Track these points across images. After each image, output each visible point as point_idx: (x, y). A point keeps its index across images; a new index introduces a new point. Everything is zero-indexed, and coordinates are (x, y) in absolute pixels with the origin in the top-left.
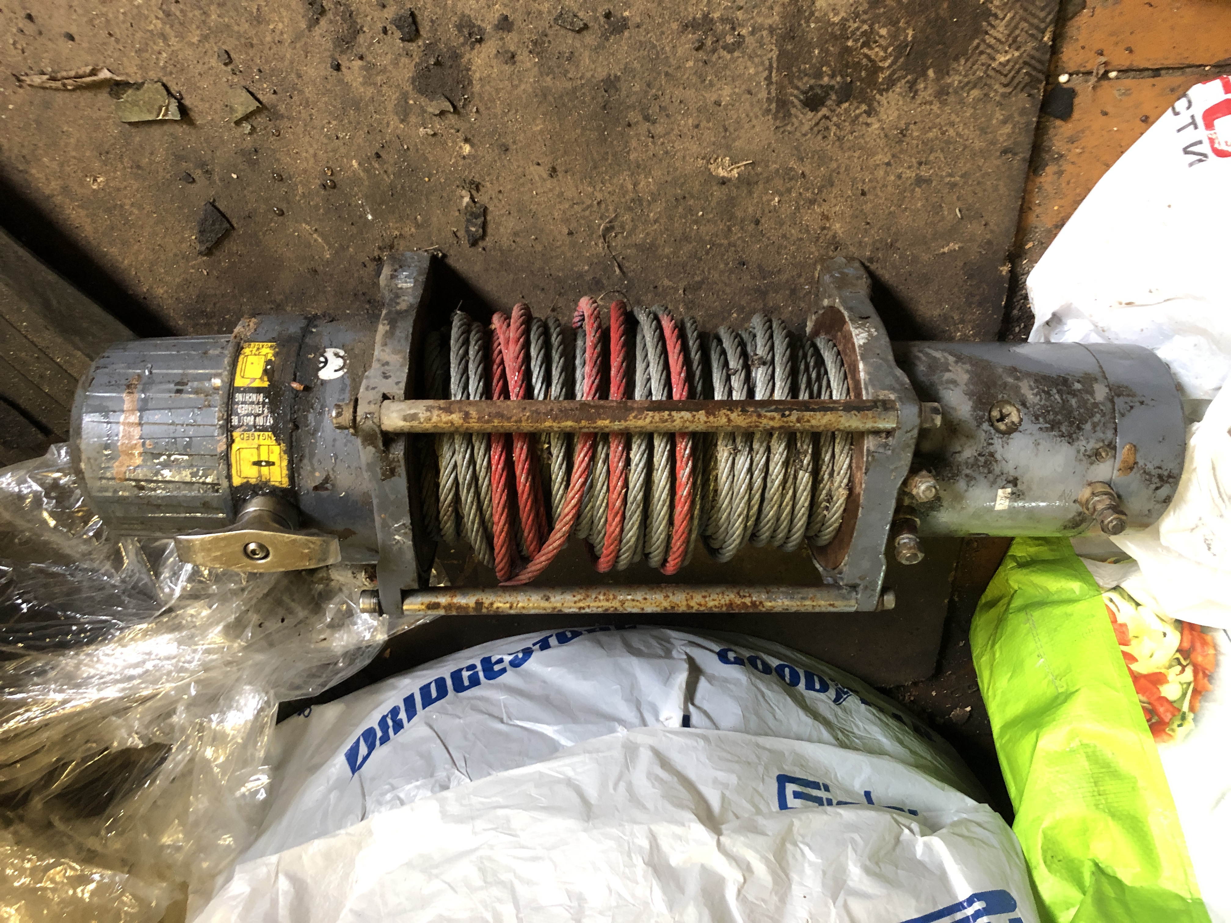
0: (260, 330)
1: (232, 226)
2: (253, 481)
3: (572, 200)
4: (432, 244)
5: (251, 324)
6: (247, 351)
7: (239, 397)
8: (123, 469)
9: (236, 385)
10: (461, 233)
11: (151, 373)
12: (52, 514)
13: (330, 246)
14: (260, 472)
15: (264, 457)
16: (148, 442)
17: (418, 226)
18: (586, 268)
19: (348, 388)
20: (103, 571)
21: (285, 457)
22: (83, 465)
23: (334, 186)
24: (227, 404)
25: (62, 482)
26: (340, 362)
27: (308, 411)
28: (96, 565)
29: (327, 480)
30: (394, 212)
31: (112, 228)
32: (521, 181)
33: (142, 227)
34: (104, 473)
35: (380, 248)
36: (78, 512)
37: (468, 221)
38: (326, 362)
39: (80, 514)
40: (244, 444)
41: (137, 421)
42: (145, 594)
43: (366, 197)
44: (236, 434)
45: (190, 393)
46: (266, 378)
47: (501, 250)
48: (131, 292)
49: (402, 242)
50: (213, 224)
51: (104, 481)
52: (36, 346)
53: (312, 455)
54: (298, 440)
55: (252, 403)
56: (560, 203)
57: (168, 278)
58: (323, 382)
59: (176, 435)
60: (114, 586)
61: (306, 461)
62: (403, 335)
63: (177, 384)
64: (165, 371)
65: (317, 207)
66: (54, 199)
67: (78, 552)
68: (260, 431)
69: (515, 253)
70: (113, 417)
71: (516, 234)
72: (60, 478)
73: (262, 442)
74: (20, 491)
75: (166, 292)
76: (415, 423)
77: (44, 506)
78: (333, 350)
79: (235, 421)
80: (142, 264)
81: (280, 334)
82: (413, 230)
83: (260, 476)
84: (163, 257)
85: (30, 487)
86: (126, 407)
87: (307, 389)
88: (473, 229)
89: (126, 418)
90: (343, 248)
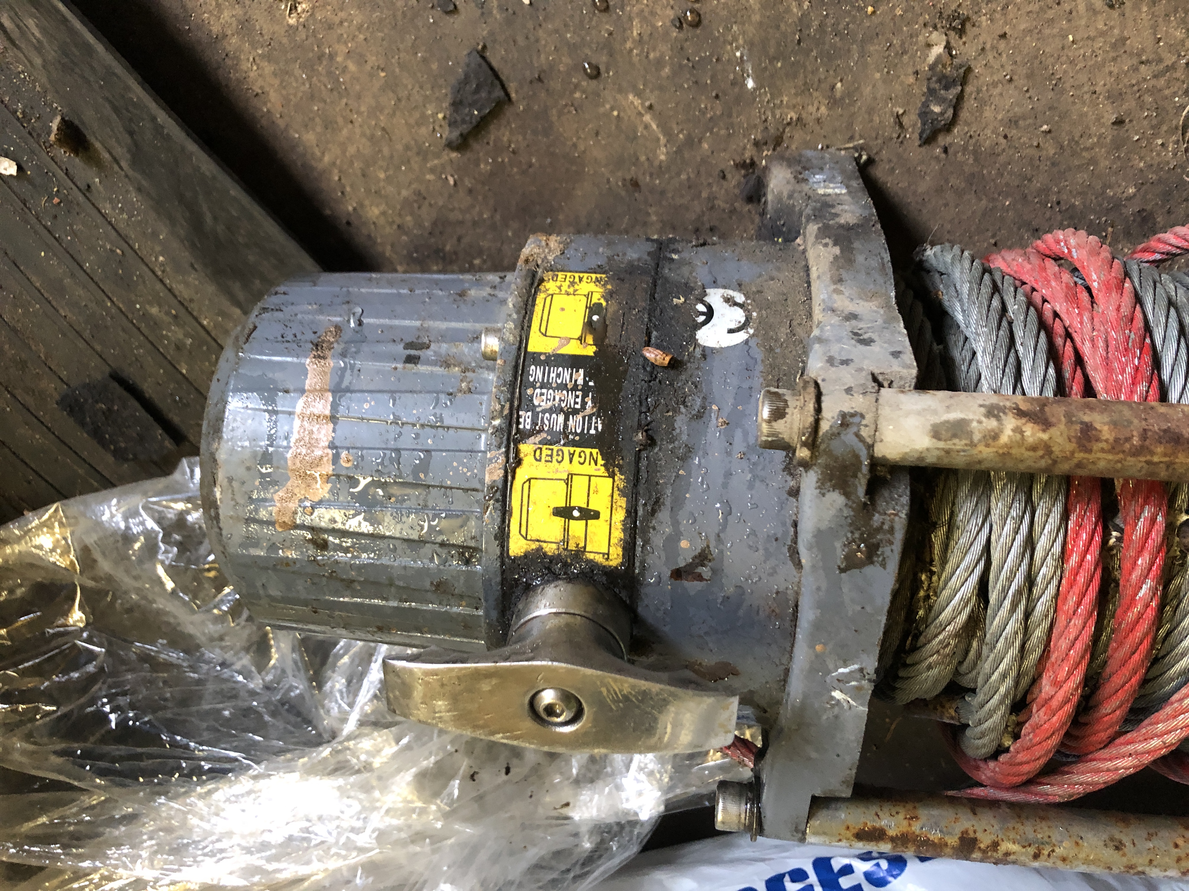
0: (570, 253)
1: (507, 95)
2: (550, 549)
3: (1139, 55)
4: (851, 138)
5: (552, 244)
6: (551, 286)
7: (536, 373)
8: (292, 505)
9: (530, 349)
10: (911, 120)
11: (360, 323)
12: (170, 570)
13: (670, 136)
14: (566, 530)
15: (578, 500)
16: (344, 454)
17: (834, 102)
18: (1132, 190)
19: (760, 367)
20: (238, 666)
21: (622, 502)
22: (218, 493)
23: (697, 24)
24: (513, 384)
25: (190, 518)
26: (738, 315)
27: (676, 411)
28: (229, 656)
29: (703, 558)
30: (795, 77)
31: (312, 97)
32: (1050, 14)
33: (359, 97)
34: (256, 510)
35: (757, 144)
36: (209, 570)
37: (931, 92)
38: (710, 314)
39: (212, 574)
40: (541, 469)
41: (327, 412)
42: (299, 714)
43: (751, 45)
44: (526, 448)
45: (434, 363)
46: (590, 339)
47: (976, 153)
48: (328, 212)
49: (799, 135)
50: (477, 90)
51: (253, 527)
52: (175, 296)
53: (678, 503)
54: (652, 468)
55: (563, 387)
56: (1114, 59)
57: (390, 189)
58: (707, 353)
59: (400, 445)
60: (253, 694)
61: (664, 515)
62: (874, 263)
63: (409, 346)
64: (387, 321)
65: (659, 63)
66: (225, 43)
67: (204, 634)
68: (574, 444)
69: (1002, 159)
70: (282, 403)
71: (1013, 122)
72: (188, 512)
73: (576, 468)
74: (128, 528)
75: (384, 213)
76: (959, 444)
77: (160, 557)
78: (721, 291)
79: (526, 420)
80: (352, 163)
81: (610, 259)
82: (823, 109)
83: (566, 540)
84: (386, 151)
85: (143, 523)
86: (308, 384)
87: (675, 365)
88: (937, 109)
89: (307, 405)
90: (691, 143)
